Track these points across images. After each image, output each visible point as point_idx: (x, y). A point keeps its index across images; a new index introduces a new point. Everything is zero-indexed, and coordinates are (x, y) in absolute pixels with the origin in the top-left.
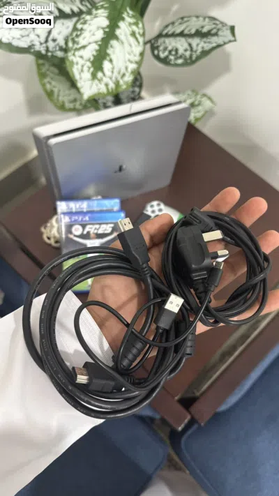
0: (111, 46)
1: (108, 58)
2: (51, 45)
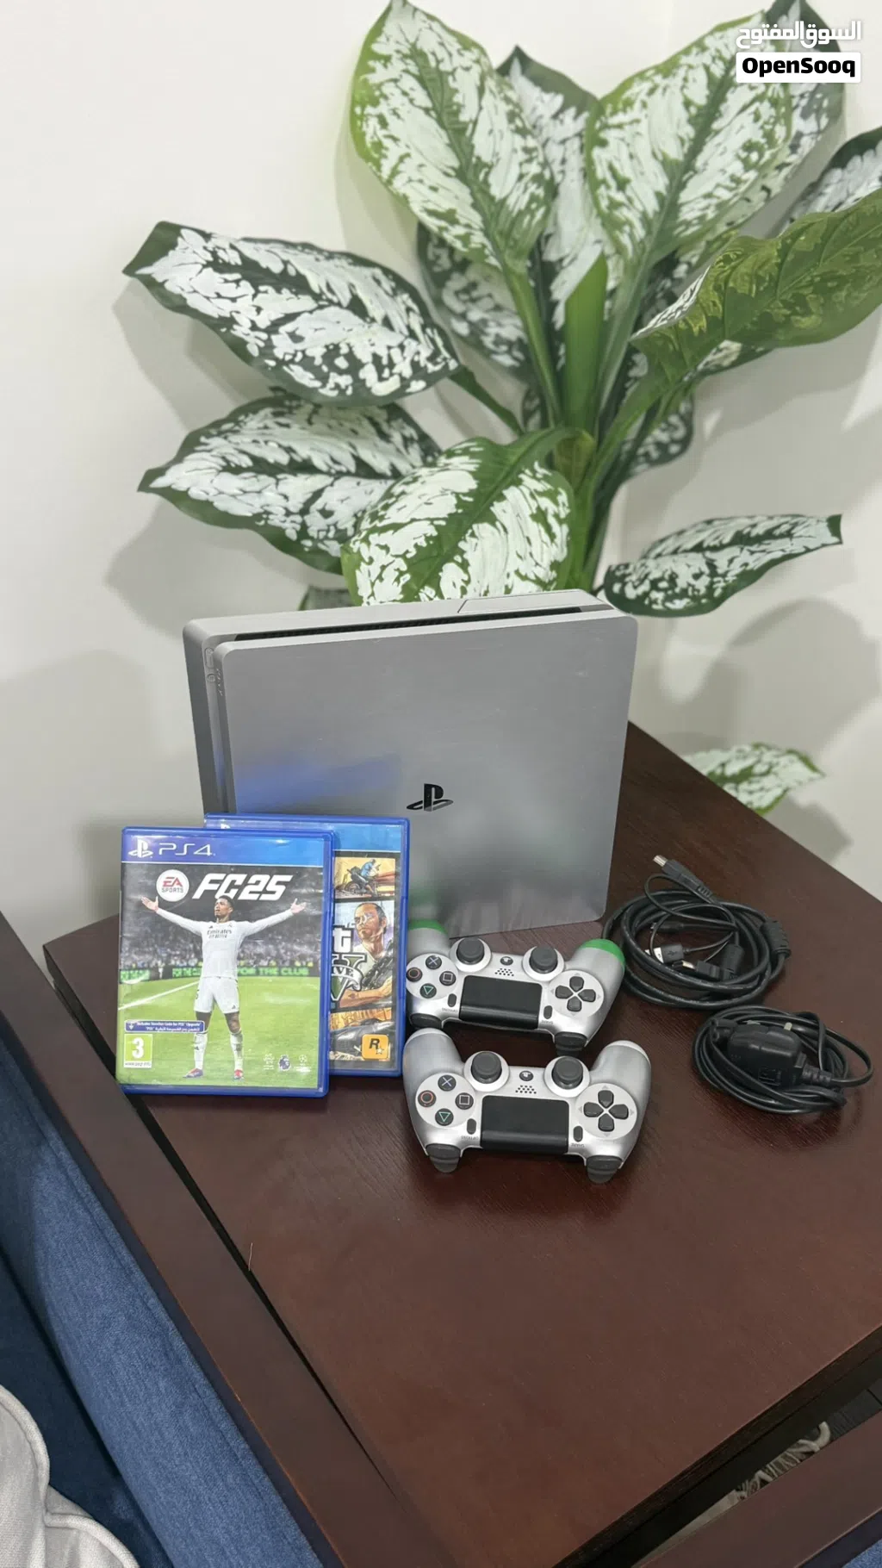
0: (474, 536)
1: (459, 559)
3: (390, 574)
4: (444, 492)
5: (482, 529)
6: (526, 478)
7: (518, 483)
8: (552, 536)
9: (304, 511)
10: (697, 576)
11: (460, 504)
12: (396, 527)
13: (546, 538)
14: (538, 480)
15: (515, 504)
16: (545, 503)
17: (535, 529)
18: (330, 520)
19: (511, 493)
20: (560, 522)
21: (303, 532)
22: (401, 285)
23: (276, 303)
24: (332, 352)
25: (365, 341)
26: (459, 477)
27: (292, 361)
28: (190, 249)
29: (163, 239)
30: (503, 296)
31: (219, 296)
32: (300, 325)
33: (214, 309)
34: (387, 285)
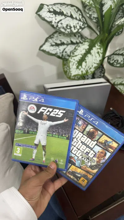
0: (88, 57)
1: (85, 61)
2: (64, 54)
3: (75, 64)
4: (84, 49)
5: (89, 55)
6: (96, 45)
7: (95, 46)
8: (100, 56)
9: (63, 52)
10: (122, 61)
11: (86, 51)
12: (76, 56)
13: (99, 56)
14: (98, 46)
15: (94, 50)
16: (99, 50)
17: (97, 55)
18: (66, 53)
19: (94, 48)
20: (101, 53)
21: (62, 55)
23: (59, 18)
24: (67, 25)
25: (73, 23)
26: (86, 46)
27: (61, 28)
28: (45, 8)
29: (41, 7)
30: (95, 10)
31: (50, 17)
32: (62, 22)
33: (49, 20)
34: (76, 10)
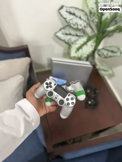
0: (84, 46)
11: (84, 43)
14: (93, 41)
16: (93, 44)
18: (71, 41)
19: (89, 42)
21: (68, 42)
22: (86, 14)
27: (72, 24)
29: (62, 7)
